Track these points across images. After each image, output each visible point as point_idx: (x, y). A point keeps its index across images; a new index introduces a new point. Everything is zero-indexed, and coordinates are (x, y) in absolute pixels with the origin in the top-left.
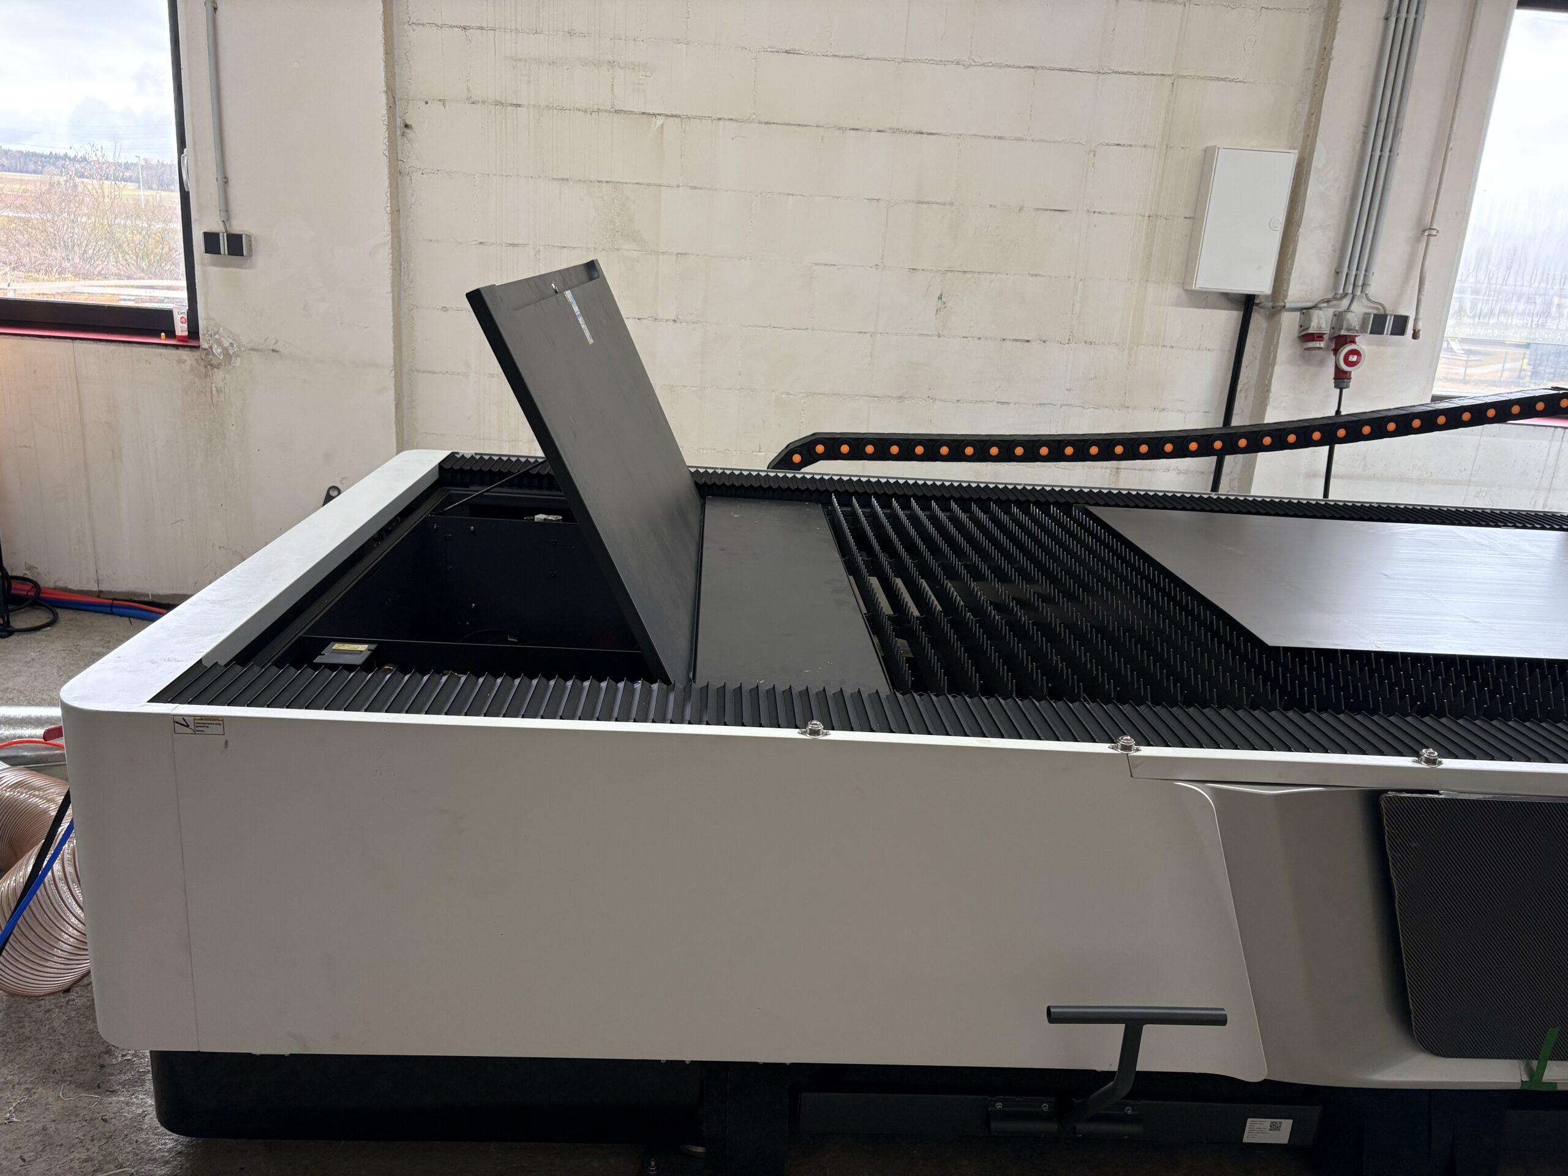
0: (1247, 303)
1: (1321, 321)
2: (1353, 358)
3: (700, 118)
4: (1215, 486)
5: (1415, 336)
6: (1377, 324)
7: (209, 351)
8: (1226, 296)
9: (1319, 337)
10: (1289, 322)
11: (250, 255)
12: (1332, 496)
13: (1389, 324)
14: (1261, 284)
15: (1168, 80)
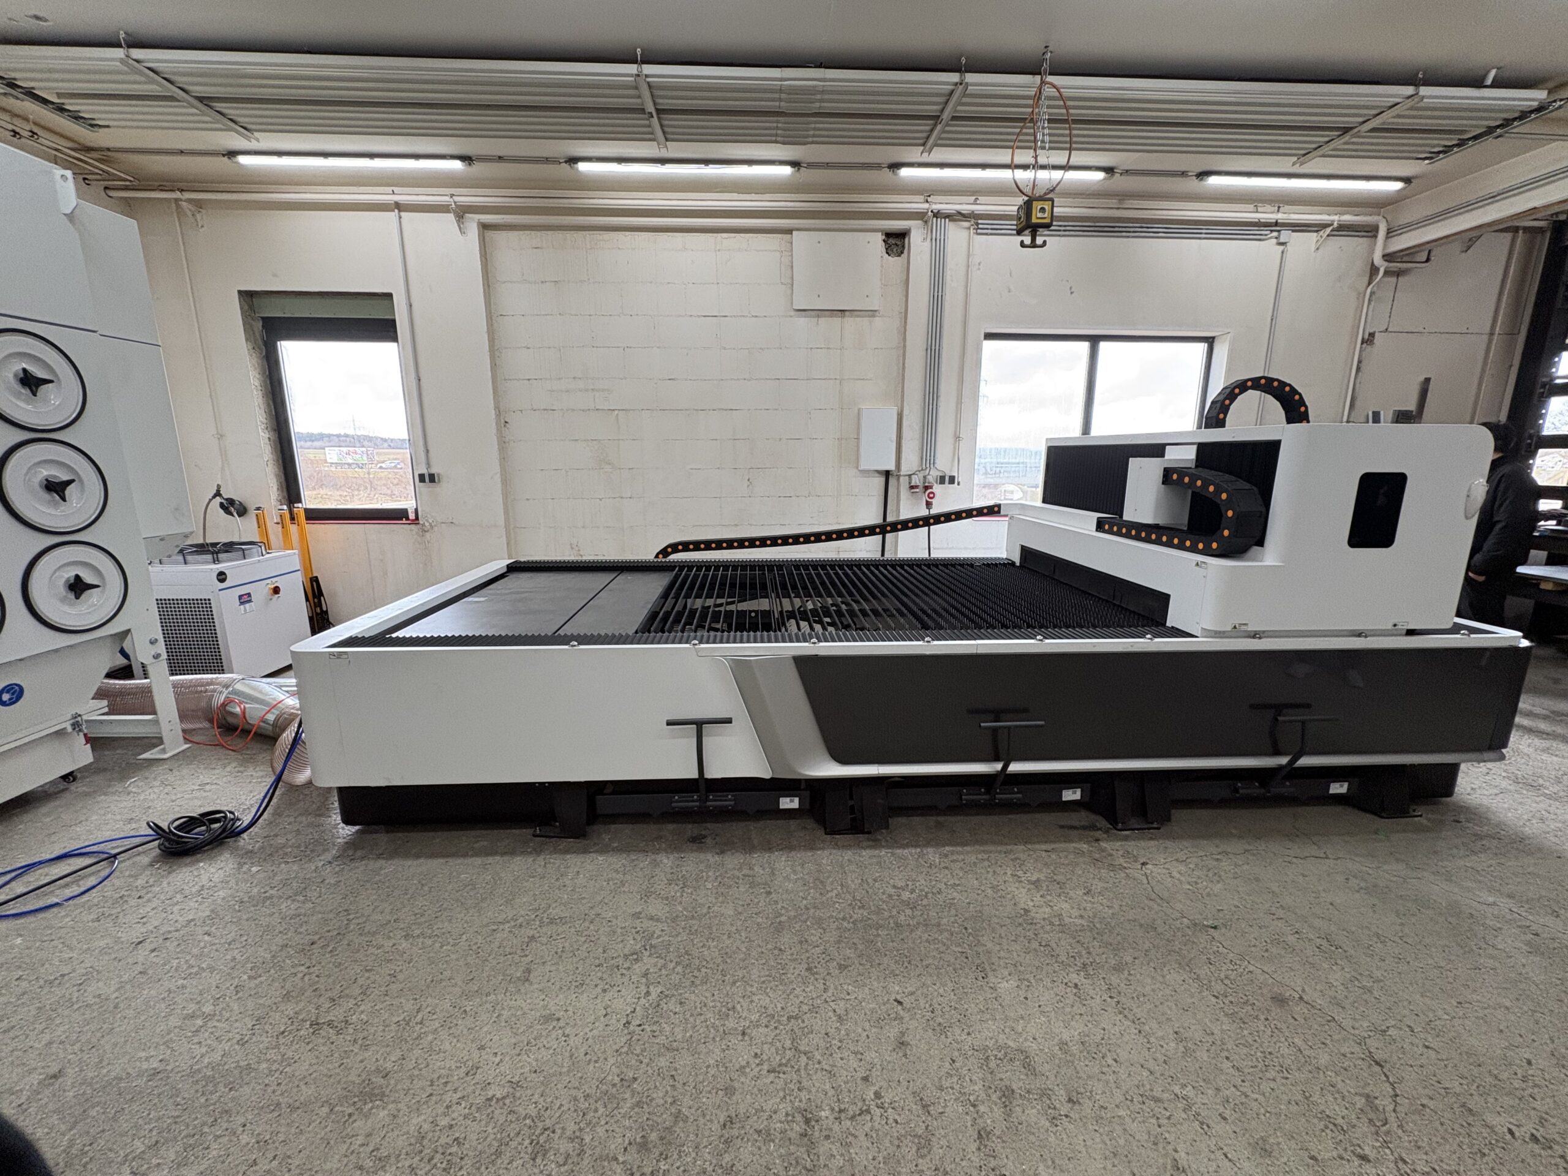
0: (887, 474)
1: (916, 480)
2: (932, 495)
3: (634, 410)
4: (883, 555)
5: (958, 484)
6: (942, 480)
7: (423, 525)
8: (878, 472)
9: (916, 487)
10: (904, 481)
11: (439, 481)
12: (932, 556)
13: (947, 479)
14: (891, 466)
15: (838, 381)
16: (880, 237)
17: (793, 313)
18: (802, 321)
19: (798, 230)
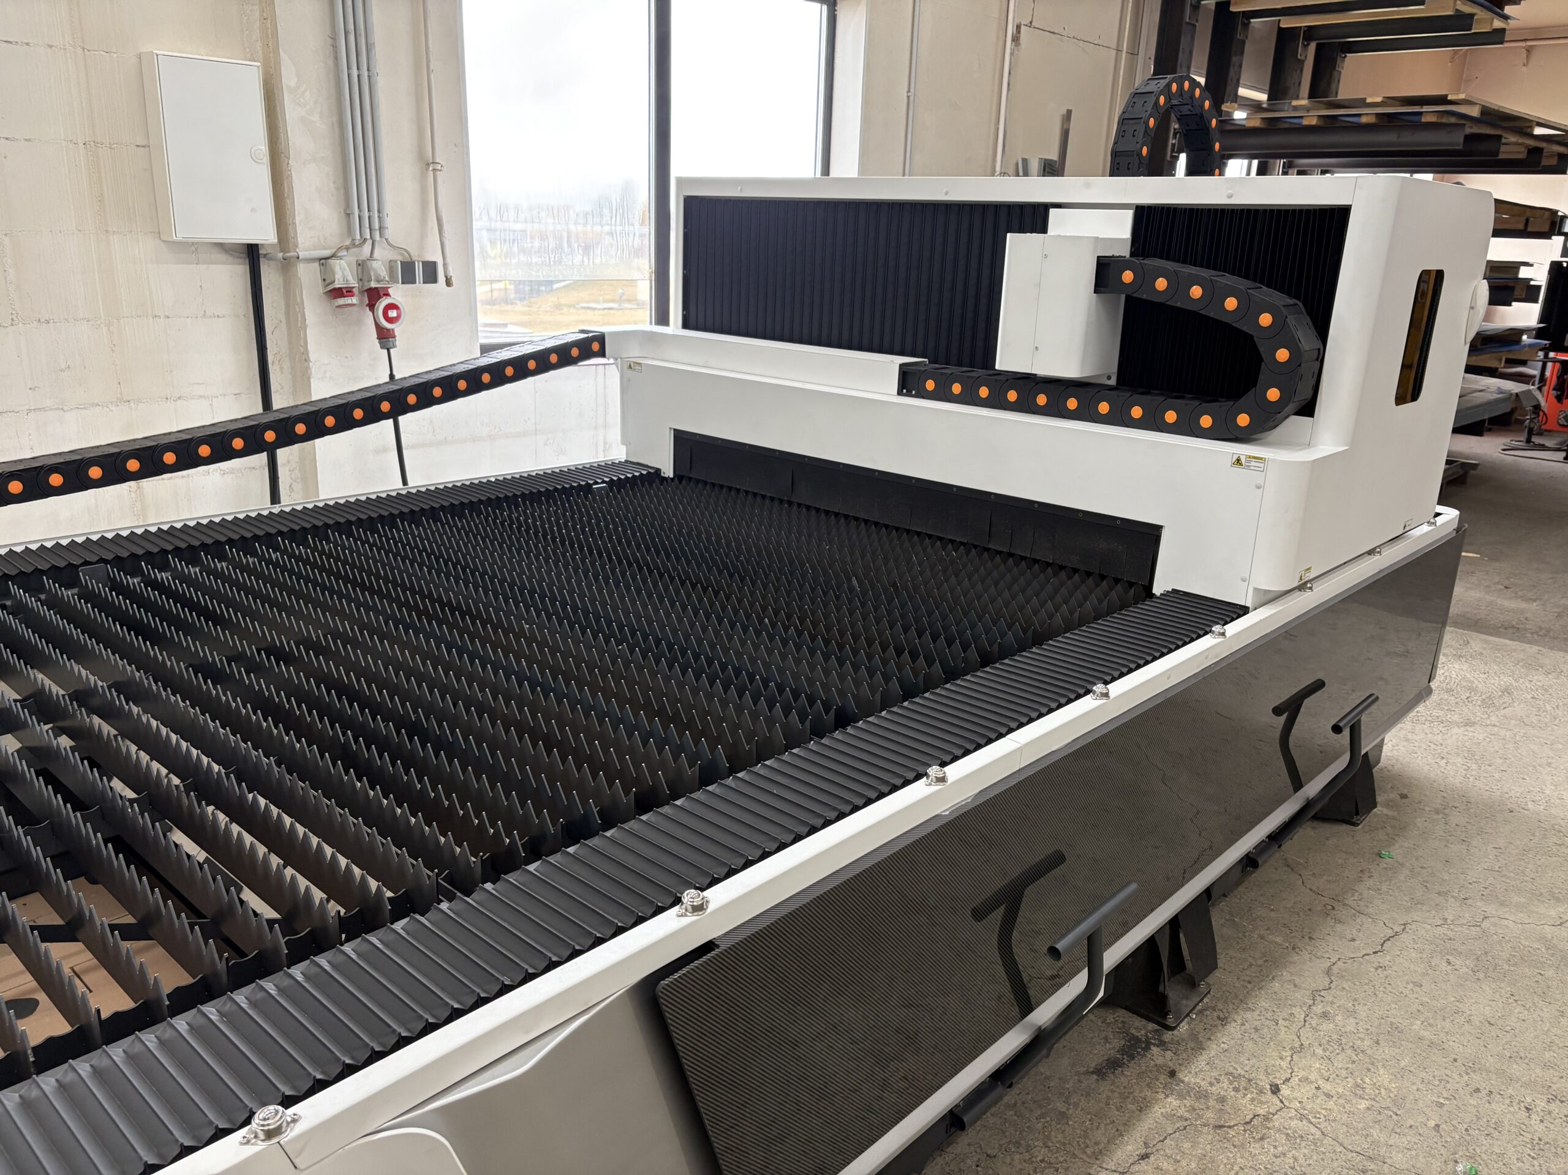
0: (252, 253)
1: (344, 273)
2: (393, 314)
5: (449, 283)
6: (408, 273)
8: (223, 247)
9: (348, 291)
10: (307, 275)
13: (419, 271)
14: (265, 234)
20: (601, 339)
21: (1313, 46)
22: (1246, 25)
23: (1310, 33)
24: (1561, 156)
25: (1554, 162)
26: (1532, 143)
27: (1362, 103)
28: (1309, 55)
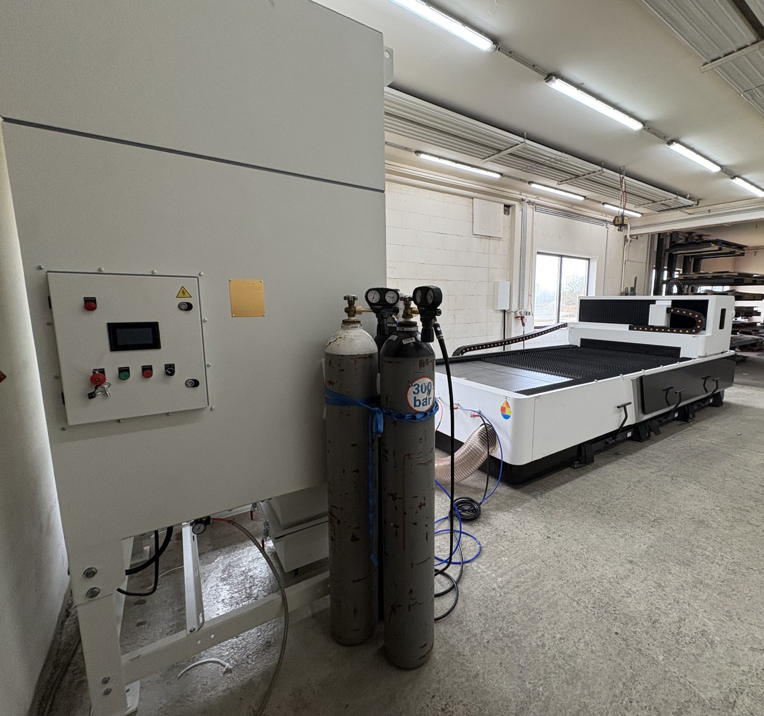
0: (504, 311)
1: (518, 314)
2: (526, 321)
3: (406, 279)
5: (532, 315)
8: (501, 310)
9: (519, 317)
10: (513, 314)
13: (528, 313)
14: (507, 308)
15: (487, 269)
16: (503, 205)
17: (472, 235)
18: (475, 240)
19: (476, 198)
20: (567, 323)
21: (693, 259)
22: (677, 256)
23: (692, 256)
24: (763, 281)
25: (761, 283)
26: (753, 279)
27: (708, 273)
28: (692, 261)
